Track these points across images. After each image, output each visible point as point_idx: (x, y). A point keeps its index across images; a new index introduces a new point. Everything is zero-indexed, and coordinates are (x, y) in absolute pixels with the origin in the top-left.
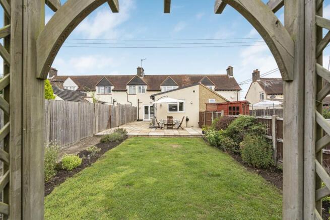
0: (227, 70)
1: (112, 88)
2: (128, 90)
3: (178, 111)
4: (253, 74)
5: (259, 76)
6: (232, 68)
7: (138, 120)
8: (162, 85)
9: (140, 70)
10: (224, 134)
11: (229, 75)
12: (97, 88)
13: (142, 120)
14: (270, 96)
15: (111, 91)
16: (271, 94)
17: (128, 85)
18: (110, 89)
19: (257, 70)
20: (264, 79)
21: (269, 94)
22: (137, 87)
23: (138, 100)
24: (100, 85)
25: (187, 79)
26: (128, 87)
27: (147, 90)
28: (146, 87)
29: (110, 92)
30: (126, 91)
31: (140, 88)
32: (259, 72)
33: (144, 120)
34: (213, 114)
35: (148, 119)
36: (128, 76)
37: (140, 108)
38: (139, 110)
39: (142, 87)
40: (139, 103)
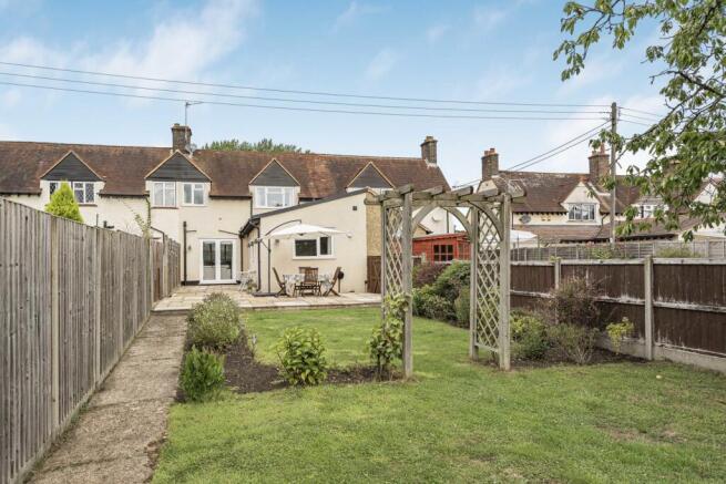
0: (422, 145)
1: (99, 186)
2: (152, 194)
3: (319, 256)
4: (483, 159)
5: (497, 166)
6: (435, 142)
7: (185, 283)
8: (252, 184)
9: (181, 133)
10: (431, 293)
11: (426, 161)
12: (45, 185)
13: (196, 283)
14: (520, 216)
15: (96, 197)
16: (522, 213)
17: (149, 178)
18: (90, 188)
19: (493, 150)
20: (507, 173)
21: (517, 213)
22: (181, 185)
23: (185, 225)
24: (55, 175)
25: (322, 168)
26: (150, 186)
27: (212, 197)
28: (206, 188)
29: (90, 197)
30: (145, 196)
31: (187, 190)
32: (496, 155)
33: (202, 282)
35: (214, 278)
36: (142, 150)
37: (190, 248)
38: (188, 255)
39: (196, 186)
40: (185, 232)
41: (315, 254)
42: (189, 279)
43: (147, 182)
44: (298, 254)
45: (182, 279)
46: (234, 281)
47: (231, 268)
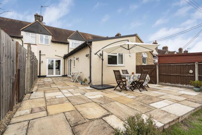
2: (24, 38)
6: (120, 34)
7: (40, 77)
8: (68, 39)
13: (45, 76)
17: (22, 30)
22: (39, 36)
23: (40, 52)
27: (53, 42)
28: (50, 38)
30: (20, 38)
31: (42, 40)
33: (47, 76)
34: (196, 66)
35: (53, 75)
36: (21, 22)
37: (42, 62)
38: (41, 65)
39: (46, 37)
40: (40, 55)
41: (117, 64)
42: (41, 75)
43: (22, 32)
44: (109, 63)
45: (38, 75)
46: (61, 75)
47: (59, 70)
